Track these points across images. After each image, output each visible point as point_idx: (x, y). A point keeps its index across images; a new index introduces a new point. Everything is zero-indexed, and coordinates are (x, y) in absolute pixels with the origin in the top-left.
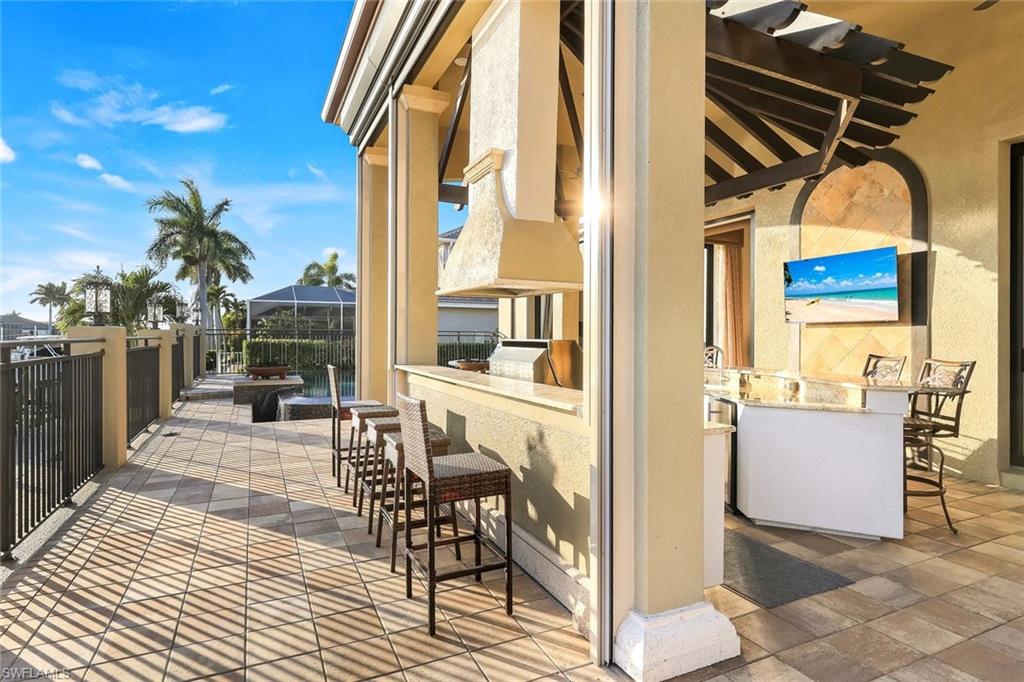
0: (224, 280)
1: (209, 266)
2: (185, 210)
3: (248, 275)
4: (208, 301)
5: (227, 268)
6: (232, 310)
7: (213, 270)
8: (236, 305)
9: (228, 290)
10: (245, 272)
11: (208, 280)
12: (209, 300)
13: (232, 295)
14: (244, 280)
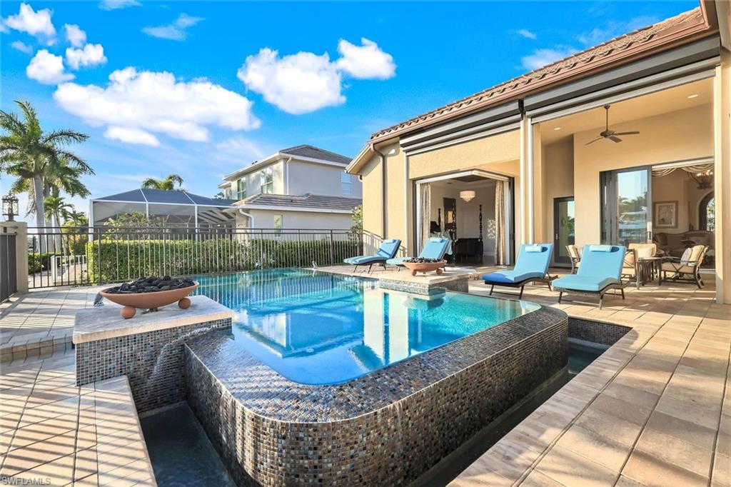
0: (63, 193)
1: (46, 182)
2: (18, 128)
3: (86, 191)
4: (46, 211)
5: (65, 184)
6: (72, 220)
7: (49, 184)
8: (75, 216)
9: (66, 202)
10: (82, 189)
11: (45, 193)
12: (46, 209)
13: (70, 206)
14: (83, 196)
